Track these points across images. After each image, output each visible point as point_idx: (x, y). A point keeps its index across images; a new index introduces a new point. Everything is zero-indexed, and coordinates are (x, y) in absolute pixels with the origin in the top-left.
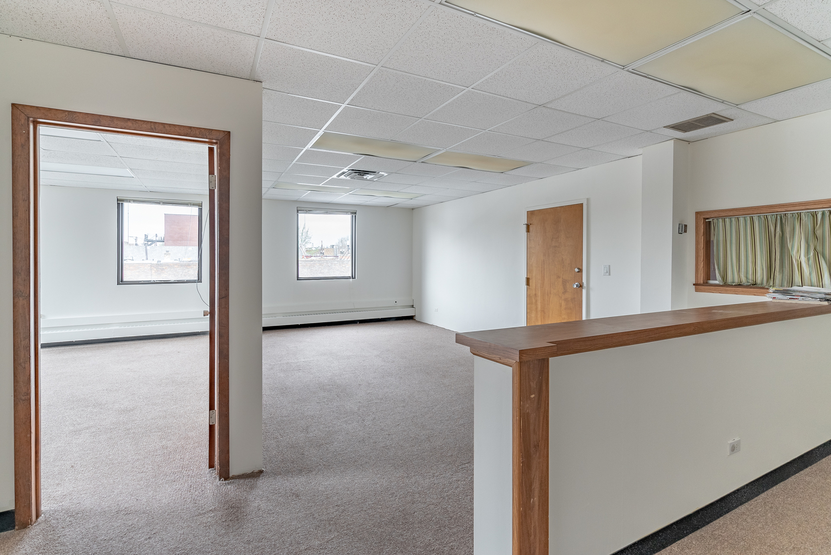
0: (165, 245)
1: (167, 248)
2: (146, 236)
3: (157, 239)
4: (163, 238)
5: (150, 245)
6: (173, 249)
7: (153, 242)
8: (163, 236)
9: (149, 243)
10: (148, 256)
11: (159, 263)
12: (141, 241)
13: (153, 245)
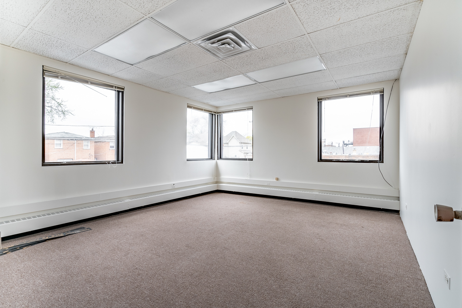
0: (354, 146)
1: (355, 147)
2: (344, 142)
3: (349, 143)
4: (352, 142)
5: (346, 146)
6: (358, 148)
7: (347, 145)
8: (352, 141)
9: (345, 145)
10: (344, 152)
11: (350, 155)
12: (341, 145)
13: (348, 146)
